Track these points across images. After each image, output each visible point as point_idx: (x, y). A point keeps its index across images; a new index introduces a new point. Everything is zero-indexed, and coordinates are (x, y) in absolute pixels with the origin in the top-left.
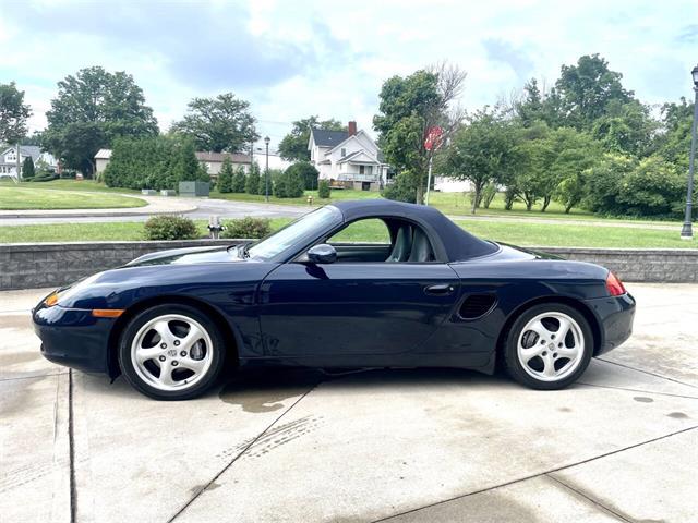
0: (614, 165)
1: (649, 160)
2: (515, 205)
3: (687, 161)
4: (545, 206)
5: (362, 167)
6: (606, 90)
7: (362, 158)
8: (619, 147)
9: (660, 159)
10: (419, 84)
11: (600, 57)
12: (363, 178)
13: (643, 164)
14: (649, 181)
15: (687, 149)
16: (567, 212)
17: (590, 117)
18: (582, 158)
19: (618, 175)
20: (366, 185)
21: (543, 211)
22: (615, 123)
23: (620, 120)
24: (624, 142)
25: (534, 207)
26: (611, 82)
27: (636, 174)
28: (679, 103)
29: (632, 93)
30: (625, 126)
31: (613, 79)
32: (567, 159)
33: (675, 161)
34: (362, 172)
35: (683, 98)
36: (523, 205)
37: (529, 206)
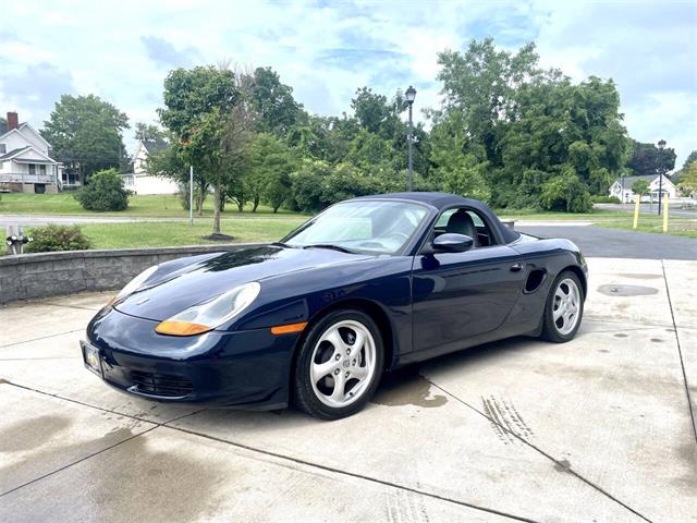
0: (315, 169)
1: (343, 165)
2: (227, 206)
3: (368, 166)
4: (256, 207)
5: (32, 166)
6: (281, 101)
7: (31, 156)
8: (310, 153)
9: (349, 164)
10: (219, 80)
11: (273, 71)
12: (35, 179)
13: (339, 168)
14: (345, 183)
15: (365, 156)
16: (275, 212)
17: (270, 125)
18: (285, 162)
19: (320, 178)
20: (40, 188)
21: (254, 211)
22: (305, 131)
23: (308, 129)
24: (314, 149)
25: (245, 208)
26: (284, 94)
27: (334, 177)
28: (341, 118)
29: (301, 105)
30: (314, 135)
31: (284, 91)
32: (272, 163)
33: (359, 166)
34: (32, 173)
35: (344, 113)
36: (235, 206)
37: (240, 207)
